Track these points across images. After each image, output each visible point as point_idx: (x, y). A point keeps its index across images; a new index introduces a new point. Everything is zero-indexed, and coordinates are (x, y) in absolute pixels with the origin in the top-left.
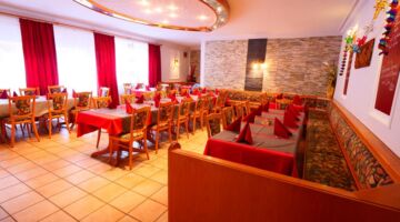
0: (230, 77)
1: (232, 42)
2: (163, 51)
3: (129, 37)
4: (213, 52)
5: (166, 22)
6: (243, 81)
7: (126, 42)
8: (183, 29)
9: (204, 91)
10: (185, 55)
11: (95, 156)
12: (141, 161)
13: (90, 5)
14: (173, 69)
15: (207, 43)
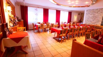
0: (95, 21)
1: (97, 9)
2: (72, 13)
3: (64, 10)
4: (89, 13)
5: (74, 6)
6: (101, 23)
7: (63, 12)
8: (79, 7)
9: (84, 25)
10: (79, 14)
11: (54, 38)
12: (64, 42)
13: (56, 4)
14: (75, 18)
15: (87, 10)
